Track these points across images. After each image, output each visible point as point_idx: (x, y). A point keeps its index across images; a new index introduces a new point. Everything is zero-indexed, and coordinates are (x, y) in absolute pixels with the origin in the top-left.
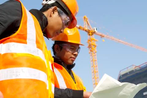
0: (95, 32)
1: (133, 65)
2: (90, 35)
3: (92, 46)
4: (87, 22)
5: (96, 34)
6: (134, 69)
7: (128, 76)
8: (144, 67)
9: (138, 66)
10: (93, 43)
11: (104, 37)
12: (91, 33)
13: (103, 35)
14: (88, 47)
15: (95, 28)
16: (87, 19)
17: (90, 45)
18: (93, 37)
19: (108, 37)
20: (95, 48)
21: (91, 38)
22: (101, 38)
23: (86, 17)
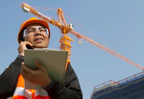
0: (70, 29)
1: (111, 81)
2: (63, 33)
3: (66, 47)
4: (61, 16)
5: (72, 33)
7: (105, 93)
8: (125, 83)
9: (117, 82)
10: (67, 43)
11: (81, 37)
12: (65, 31)
13: (80, 35)
14: (59, 48)
15: (71, 25)
16: (62, 13)
17: (63, 45)
18: (68, 36)
19: (86, 38)
20: (69, 50)
21: (64, 36)
22: (78, 38)
23: (60, 10)
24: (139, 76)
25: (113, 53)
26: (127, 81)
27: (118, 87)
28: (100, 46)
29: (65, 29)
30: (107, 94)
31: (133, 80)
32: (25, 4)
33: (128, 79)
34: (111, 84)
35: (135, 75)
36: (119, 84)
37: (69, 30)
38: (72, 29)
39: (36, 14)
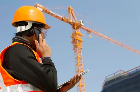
0: (81, 25)
1: (121, 71)
2: (74, 29)
3: (78, 41)
4: (72, 14)
5: (82, 28)
6: (122, 75)
7: (115, 82)
8: (134, 72)
9: (127, 72)
10: (78, 37)
11: (91, 32)
12: (76, 27)
13: (90, 30)
14: (71, 42)
15: (81, 21)
16: (73, 10)
17: (74, 40)
18: (79, 32)
19: (96, 33)
20: (80, 44)
21: (76, 32)
22: (88, 33)
23: (71, 8)
25: (121, 45)
26: (136, 70)
27: (128, 76)
28: (109, 40)
29: (75, 25)
30: (118, 83)
32: (38, 5)
33: (137, 68)
34: (121, 74)
36: (129, 73)
37: (79, 26)
38: (82, 25)
39: (49, 13)
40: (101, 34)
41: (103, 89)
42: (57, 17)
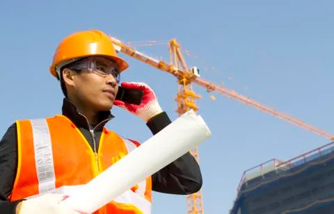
0: (194, 78)
1: (274, 160)
2: (182, 83)
4: (177, 54)
5: (197, 81)
6: (276, 168)
7: (263, 183)
8: (300, 164)
9: (286, 163)
10: (188, 101)
11: (214, 89)
12: (185, 80)
13: (212, 85)
14: (177, 111)
15: (195, 69)
16: (178, 47)
17: (182, 106)
18: (190, 89)
19: (223, 90)
21: (184, 91)
22: (208, 91)
23: (175, 42)
24: (327, 150)
25: (273, 113)
26: (305, 159)
27: (288, 171)
29: (184, 77)
30: (269, 184)
31: (316, 157)
33: (306, 156)
34: (274, 166)
35: (319, 149)
36: (290, 165)
37: (192, 78)
38: (197, 77)
39: (133, 54)
40: (234, 93)
41: (238, 195)
42: (148, 61)
